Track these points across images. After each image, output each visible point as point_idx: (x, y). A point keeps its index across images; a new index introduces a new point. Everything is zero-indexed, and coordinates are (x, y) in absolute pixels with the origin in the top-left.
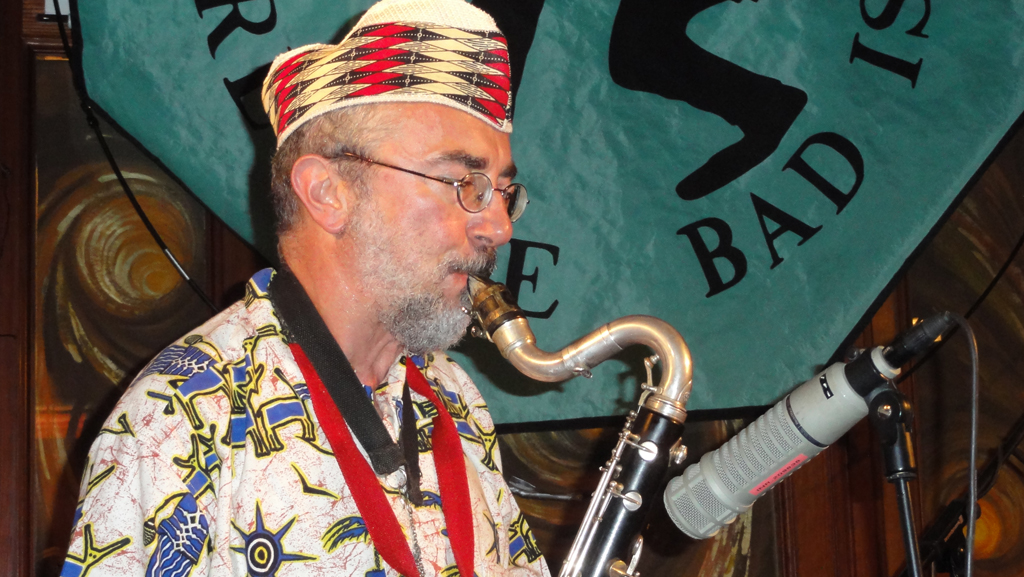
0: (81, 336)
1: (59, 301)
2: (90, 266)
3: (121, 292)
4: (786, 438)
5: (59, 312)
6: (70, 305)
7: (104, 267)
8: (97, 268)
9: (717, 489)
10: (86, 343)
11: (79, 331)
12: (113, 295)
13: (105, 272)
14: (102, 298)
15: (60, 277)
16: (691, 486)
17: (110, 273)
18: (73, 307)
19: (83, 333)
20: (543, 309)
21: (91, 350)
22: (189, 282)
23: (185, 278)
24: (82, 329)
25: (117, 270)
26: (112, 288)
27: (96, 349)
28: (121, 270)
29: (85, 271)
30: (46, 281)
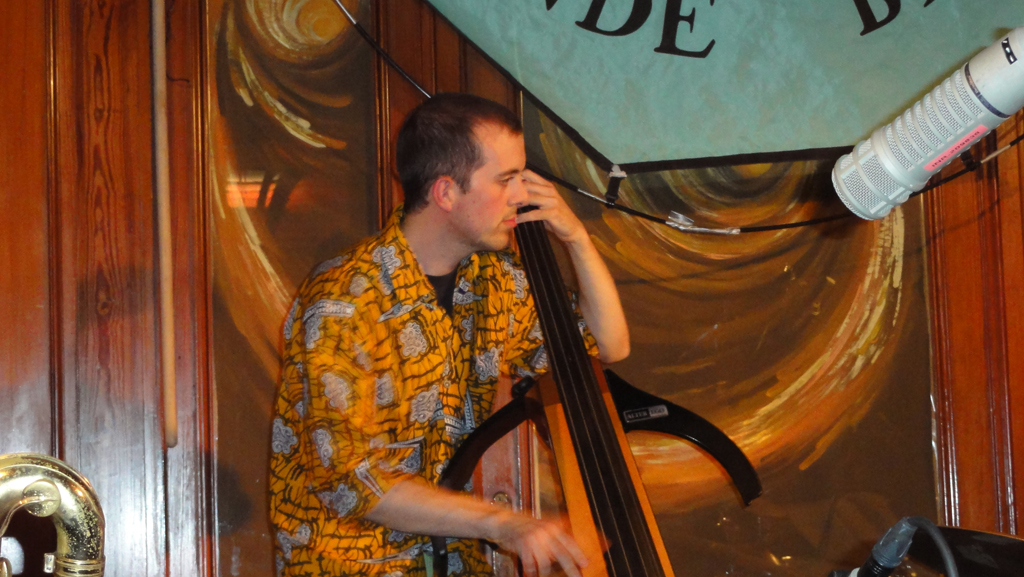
0: (252, 81)
1: (230, 47)
2: (259, 13)
3: (289, 37)
4: (965, 108)
5: (230, 57)
6: (241, 52)
7: (273, 14)
8: (266, 15)
9: (890, 165)
10: (256, 87)
11: (249, 74)
12: (281, 40)
13: (273, 19)
14: (271, 45)
15: (231, 23)
16: (862, 162)
17: (278, 20)
18: (244, 53)
19: (253, 77)
20: (701, 48)
21: (261, 93)
22: (355, 26)
23: (351, 22)
24: (252, 73)
25: (285, 17)
26: (281, 34)
27: (266, 94)
28: (288, 17)
29: (255, 19)
30: (217, 27)
